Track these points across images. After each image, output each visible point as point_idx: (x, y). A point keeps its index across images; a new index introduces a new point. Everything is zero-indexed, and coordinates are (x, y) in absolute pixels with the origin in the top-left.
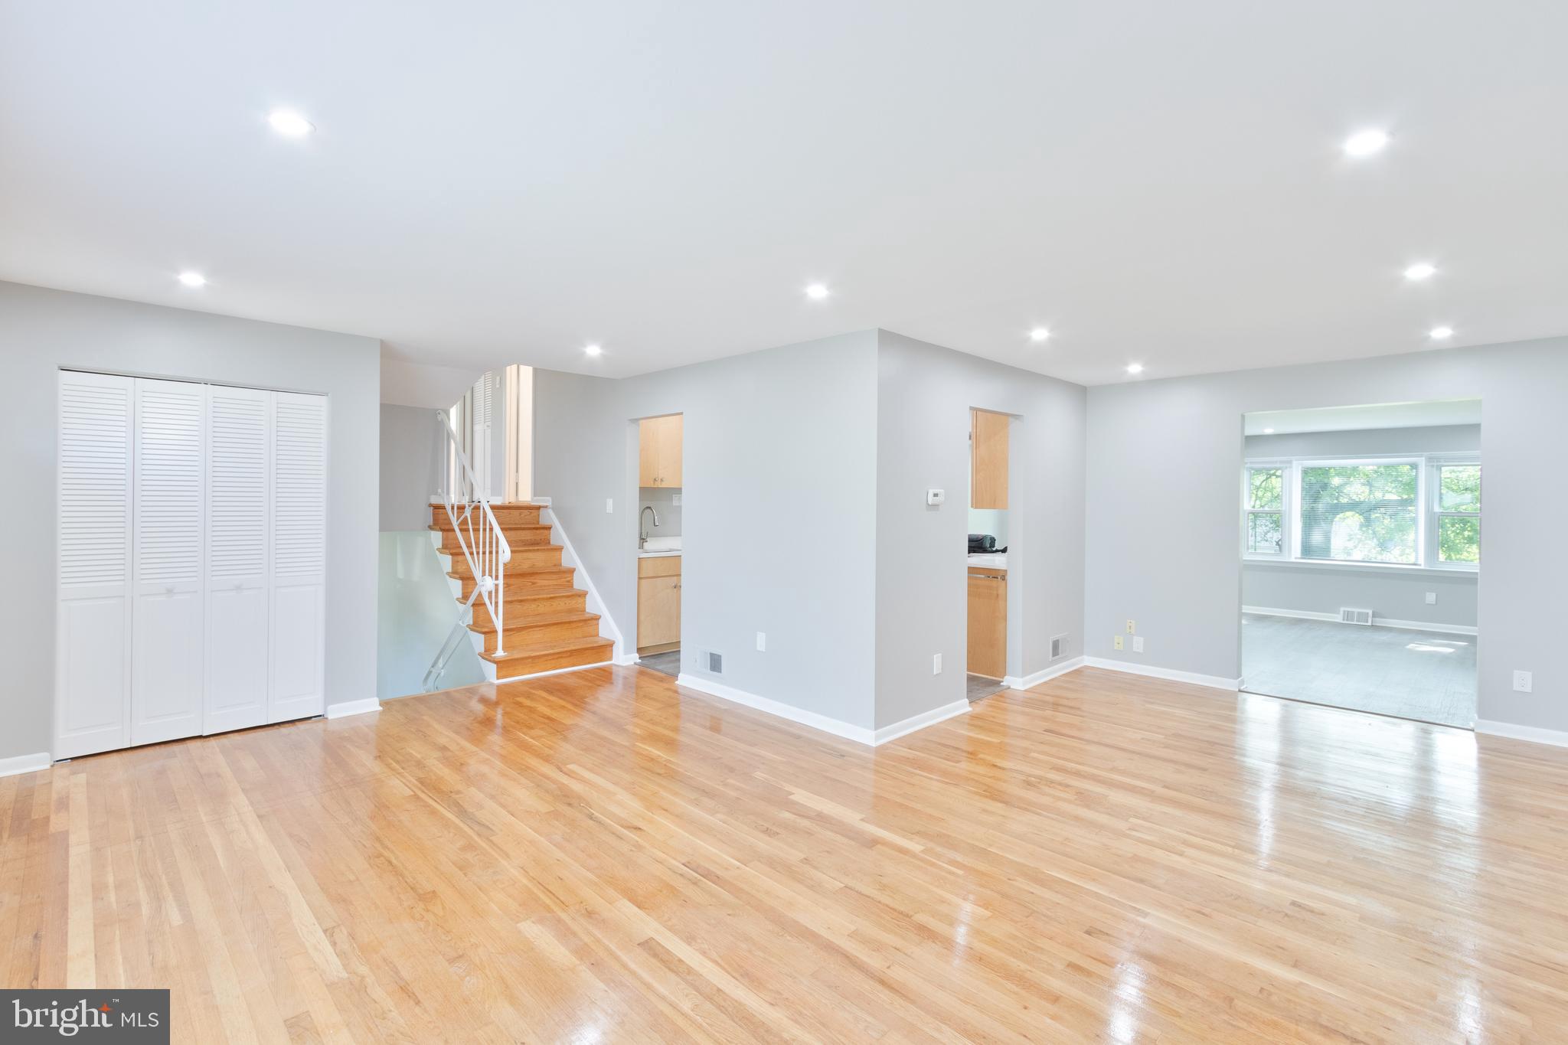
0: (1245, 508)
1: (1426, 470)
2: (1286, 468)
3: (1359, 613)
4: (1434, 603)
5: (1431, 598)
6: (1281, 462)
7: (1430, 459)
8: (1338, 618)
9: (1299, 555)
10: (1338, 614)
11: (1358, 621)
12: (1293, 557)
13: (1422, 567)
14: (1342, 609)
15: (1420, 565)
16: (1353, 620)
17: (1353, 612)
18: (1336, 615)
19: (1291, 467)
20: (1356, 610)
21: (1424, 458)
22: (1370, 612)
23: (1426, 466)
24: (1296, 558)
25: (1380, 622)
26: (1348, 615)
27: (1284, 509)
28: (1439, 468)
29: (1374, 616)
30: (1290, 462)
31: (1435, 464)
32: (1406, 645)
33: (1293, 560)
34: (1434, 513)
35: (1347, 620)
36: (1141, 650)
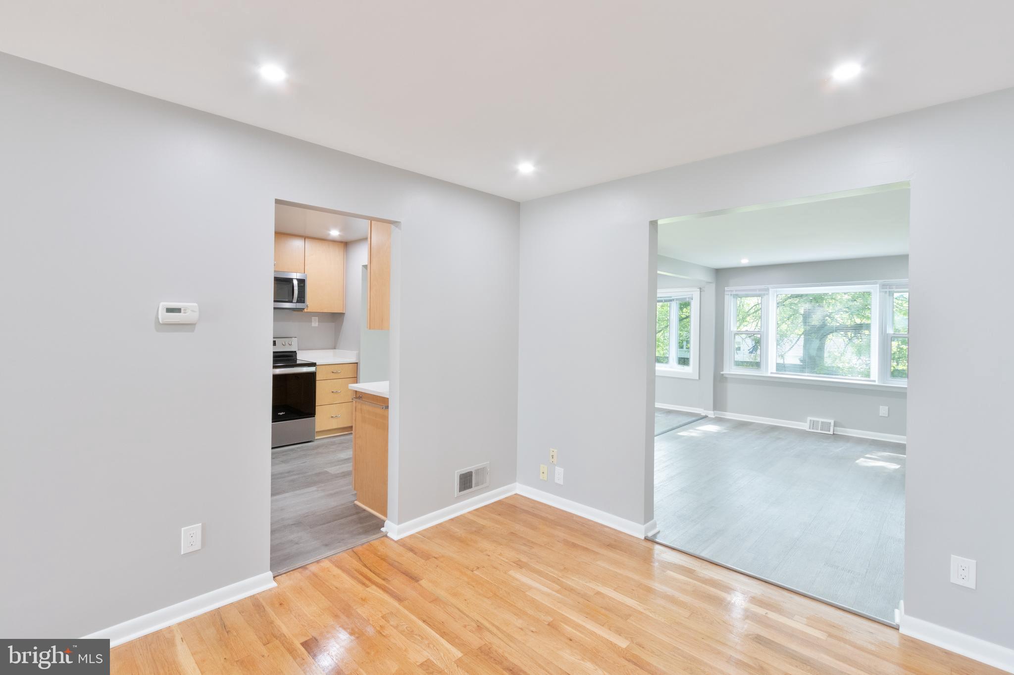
0: (732, 329)
1: (880, 296)
2: (764, 294)
3: (822, 423)
4: (887, 416)
5: (883, 410)
6: (760, 290)
7: (883, 286)
8: (805, 426)
9: (774, 371)
10: (806, 422)
11: (821, 430)
12: (769, 372)
13: (877, 383)
14: (809, 418)
15: (874, 381)
16: (817, 429)
17: (818, 422)
18: (803, 423)
19: (768, 294)
20: (821, 420)
21: (878, 285)
22: (832, 422)
23: (880, 292)
24: (771, 373)
25: (840, 431)
26: (813, 424)
27: (762, 330)
28: (891, 294)
29: (835, 425)
30: (768, 290)
31: (888, 290)
32: (856, 460)
33: (769, 375)
34: (888, 334)
35: (813, 429)
36: (561, 482)
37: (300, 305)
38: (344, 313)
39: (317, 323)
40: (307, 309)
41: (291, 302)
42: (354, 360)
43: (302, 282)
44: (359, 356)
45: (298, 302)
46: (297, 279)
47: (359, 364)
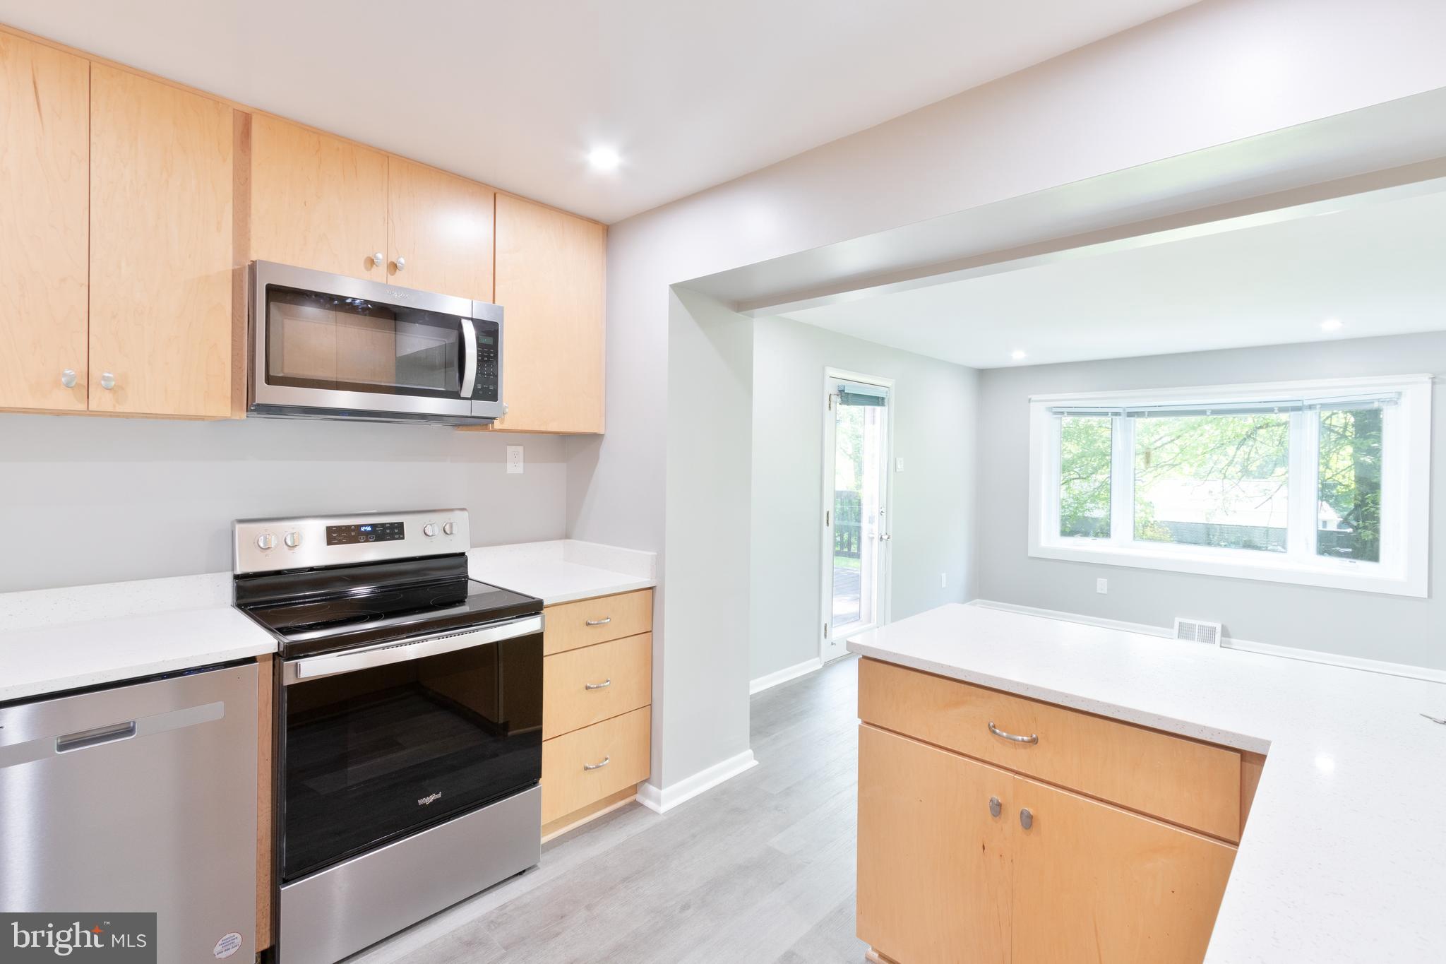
37: (481, 408)
38: (602, 436)
39: (521, 464)
40: (502, 422)
41: (455, 395)
42: (645, 582)
43: (489, 332)
44: (659, 565)
45: (478, 394)
46: (472, 319)
47: (658, 591)
